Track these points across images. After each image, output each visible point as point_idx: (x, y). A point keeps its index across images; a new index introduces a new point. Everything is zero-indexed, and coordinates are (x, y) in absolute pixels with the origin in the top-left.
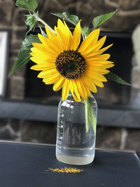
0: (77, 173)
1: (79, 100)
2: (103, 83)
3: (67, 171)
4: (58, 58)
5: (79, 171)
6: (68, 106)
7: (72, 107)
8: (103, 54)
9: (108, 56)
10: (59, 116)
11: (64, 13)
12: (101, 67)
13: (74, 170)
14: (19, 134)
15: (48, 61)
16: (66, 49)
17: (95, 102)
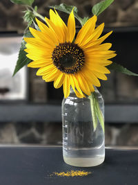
0: (84, 176)
1: (82, 96)
2: (106, 75)
3: (73, 175)
4: (54, 53)
5: (86, 173)
6: (72, 103)
7: (76, 104)
8: (102, 43)
9: (109, 45)
10: (63, 115)
11: (61, 5)
12: (102, 59)
13: (81, 173)
14: (44, 137)
15: (44, 56)
16: (62, 42)
17: (101, 97)
